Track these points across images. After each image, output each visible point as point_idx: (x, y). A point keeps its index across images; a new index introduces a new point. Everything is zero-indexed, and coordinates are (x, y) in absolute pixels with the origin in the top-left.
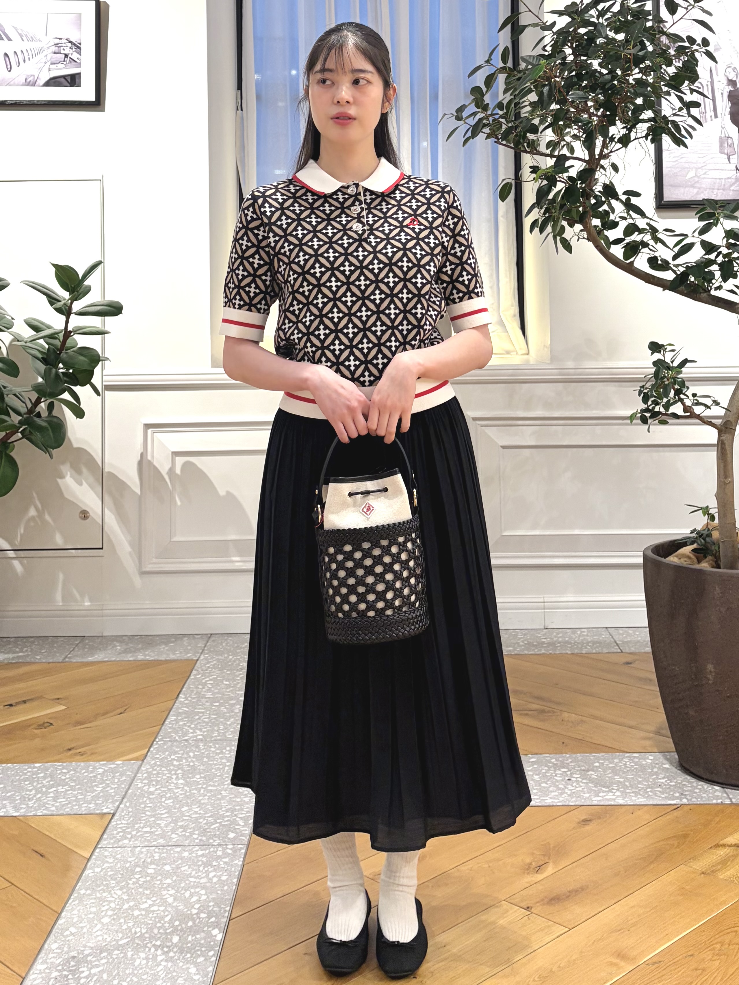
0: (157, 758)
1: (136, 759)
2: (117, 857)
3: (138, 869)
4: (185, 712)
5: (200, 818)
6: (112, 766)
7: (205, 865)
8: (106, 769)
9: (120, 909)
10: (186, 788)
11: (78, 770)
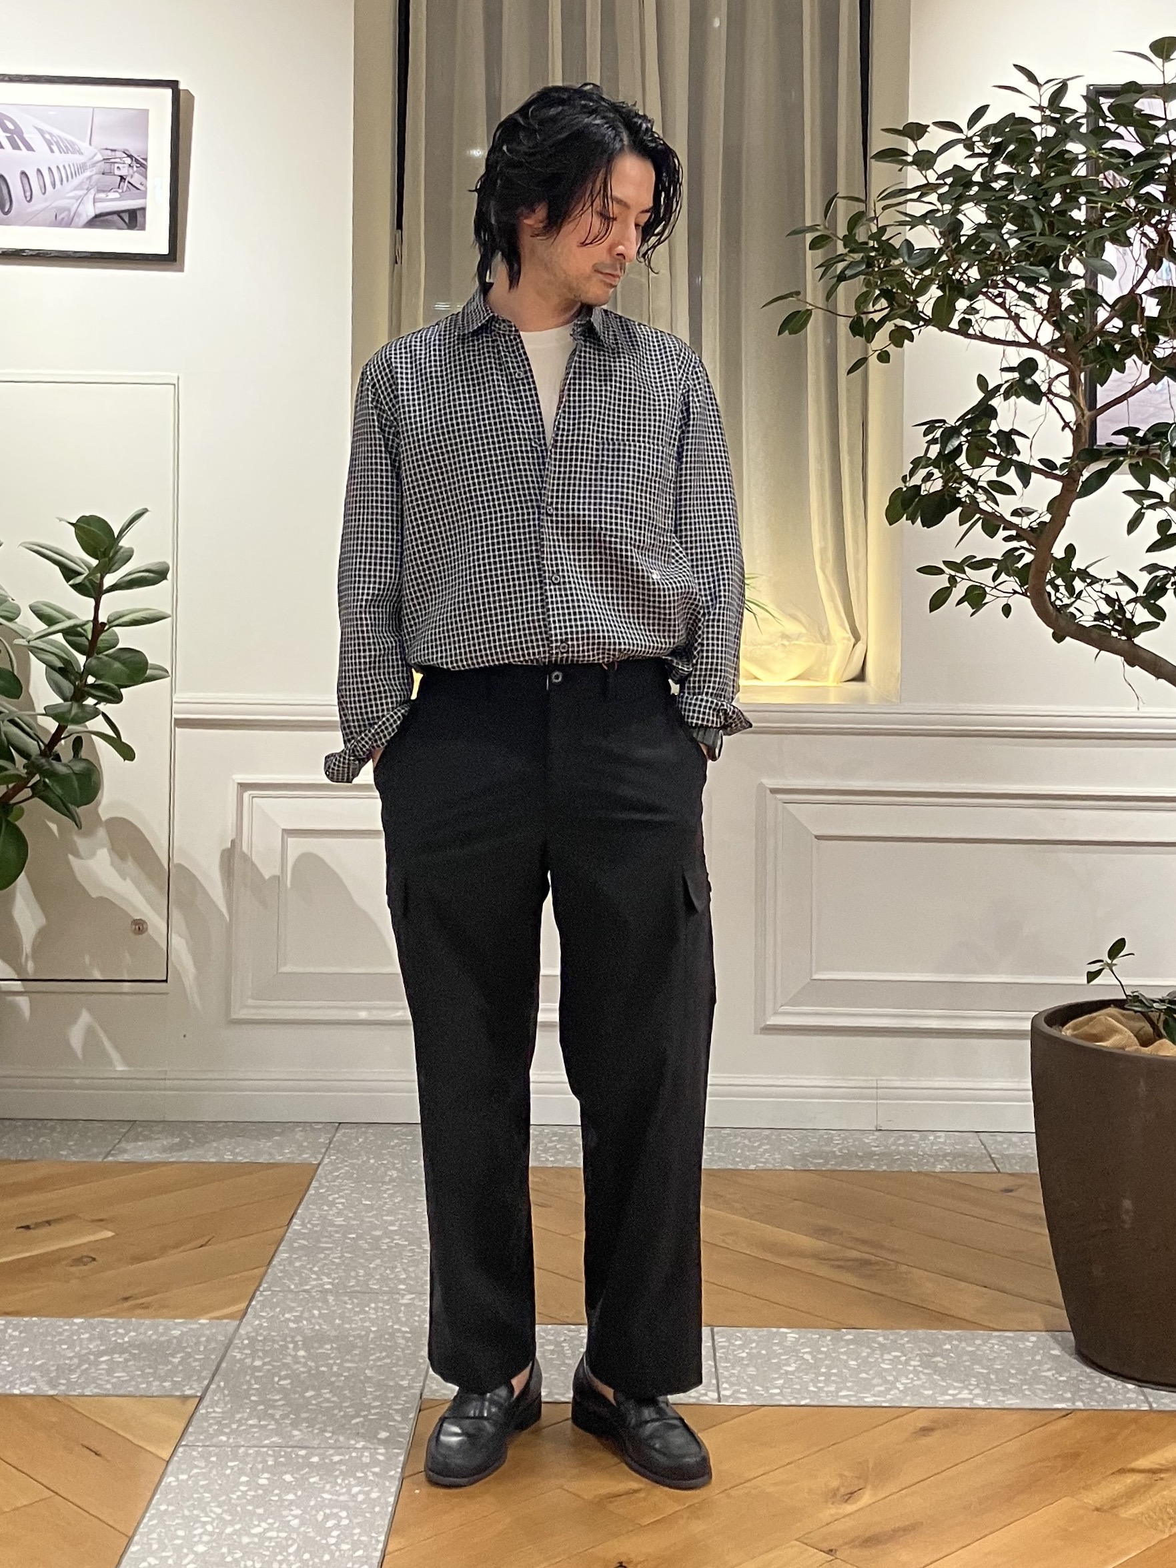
0: (263, 1317)
1: (231, 1316)
2: (214, 1459)
3: (244, 1479)
4: (302, 1247)
5: (333, 1408)
6: (194, 1326)
7: (344, 1475)
8: (185, 1330)
9: (220, 1534)
10: (309, 1363)
11: (142, 1330)
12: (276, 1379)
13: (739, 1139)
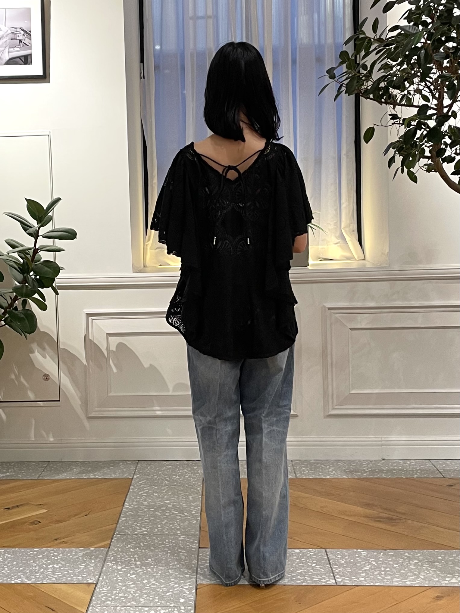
0: (118, 547)
1: (104, 547)
4: (131, 515)
5: (157, 588)
6: (88, 551)
8: (84, 553)
10: (143, 567)
11: (65, 553)
12: (129, 575)
13: (319, 465)
